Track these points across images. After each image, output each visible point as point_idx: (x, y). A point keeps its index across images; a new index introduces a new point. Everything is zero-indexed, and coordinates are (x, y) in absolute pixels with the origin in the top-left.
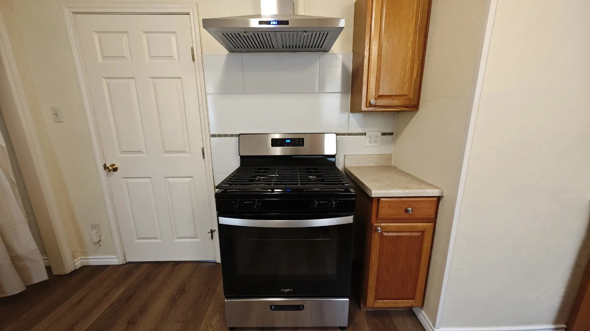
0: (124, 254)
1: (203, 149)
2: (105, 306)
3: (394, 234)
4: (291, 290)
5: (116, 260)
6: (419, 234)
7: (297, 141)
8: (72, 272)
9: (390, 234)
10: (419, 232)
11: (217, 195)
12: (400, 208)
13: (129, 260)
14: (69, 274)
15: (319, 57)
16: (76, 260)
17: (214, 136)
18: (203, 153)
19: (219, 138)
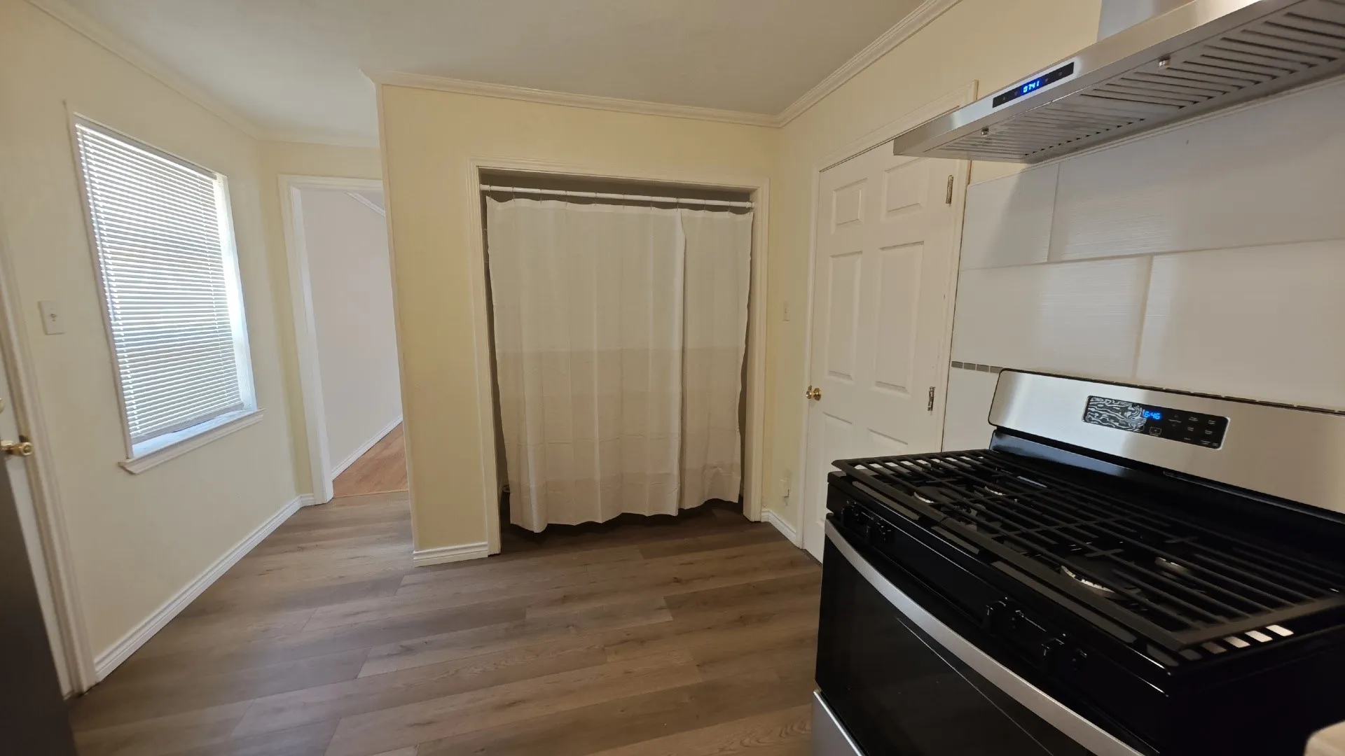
0: (803, 533)
1: (932, 390)
5: (794, 535)
7: (1192, 424)
8: (755, 522)
11: (831, 477)
13: (807, 547)
14: (752, 522)
16: (763, 510)
17: (956, 364)
18: (932, 399)
19: (963, 371)
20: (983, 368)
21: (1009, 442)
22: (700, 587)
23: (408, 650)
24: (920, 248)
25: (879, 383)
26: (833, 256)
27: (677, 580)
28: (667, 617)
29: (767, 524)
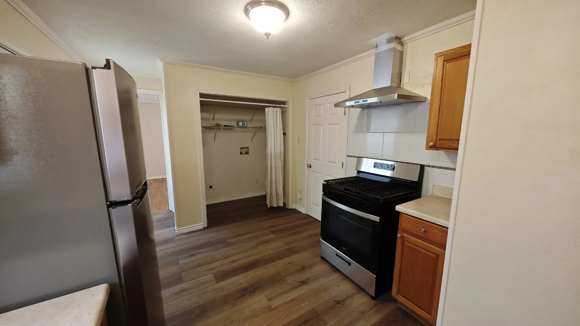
0: (307, 209)
1: (343, 163)
2: (292, 224)
3: (413, 246)
4: (346, 250)
5: (304, 211)
6: (435, 256)
7: (390, 167)
8: (290, 209)
9: (409, 244)
10: (435, 254)
11: (323, 184)
12: (417, 226)
13: (308, 214)
15: (417, 107)
16: (293, 205)
17: (348, 156)
18: (343, 165)
19: (350, 157)
20: (354, 157)
21: (361, 175)
22: (280, 227)
23: (192, 255)
24: (338, 125)
25: (329, 162)
26: (314, 125)
27: (272, 227)
28: (272, 236)
29: (294, 209)
